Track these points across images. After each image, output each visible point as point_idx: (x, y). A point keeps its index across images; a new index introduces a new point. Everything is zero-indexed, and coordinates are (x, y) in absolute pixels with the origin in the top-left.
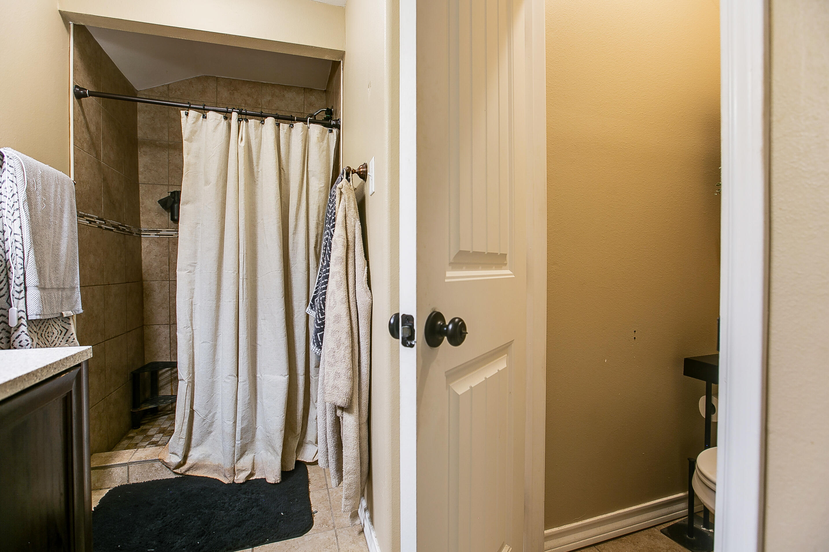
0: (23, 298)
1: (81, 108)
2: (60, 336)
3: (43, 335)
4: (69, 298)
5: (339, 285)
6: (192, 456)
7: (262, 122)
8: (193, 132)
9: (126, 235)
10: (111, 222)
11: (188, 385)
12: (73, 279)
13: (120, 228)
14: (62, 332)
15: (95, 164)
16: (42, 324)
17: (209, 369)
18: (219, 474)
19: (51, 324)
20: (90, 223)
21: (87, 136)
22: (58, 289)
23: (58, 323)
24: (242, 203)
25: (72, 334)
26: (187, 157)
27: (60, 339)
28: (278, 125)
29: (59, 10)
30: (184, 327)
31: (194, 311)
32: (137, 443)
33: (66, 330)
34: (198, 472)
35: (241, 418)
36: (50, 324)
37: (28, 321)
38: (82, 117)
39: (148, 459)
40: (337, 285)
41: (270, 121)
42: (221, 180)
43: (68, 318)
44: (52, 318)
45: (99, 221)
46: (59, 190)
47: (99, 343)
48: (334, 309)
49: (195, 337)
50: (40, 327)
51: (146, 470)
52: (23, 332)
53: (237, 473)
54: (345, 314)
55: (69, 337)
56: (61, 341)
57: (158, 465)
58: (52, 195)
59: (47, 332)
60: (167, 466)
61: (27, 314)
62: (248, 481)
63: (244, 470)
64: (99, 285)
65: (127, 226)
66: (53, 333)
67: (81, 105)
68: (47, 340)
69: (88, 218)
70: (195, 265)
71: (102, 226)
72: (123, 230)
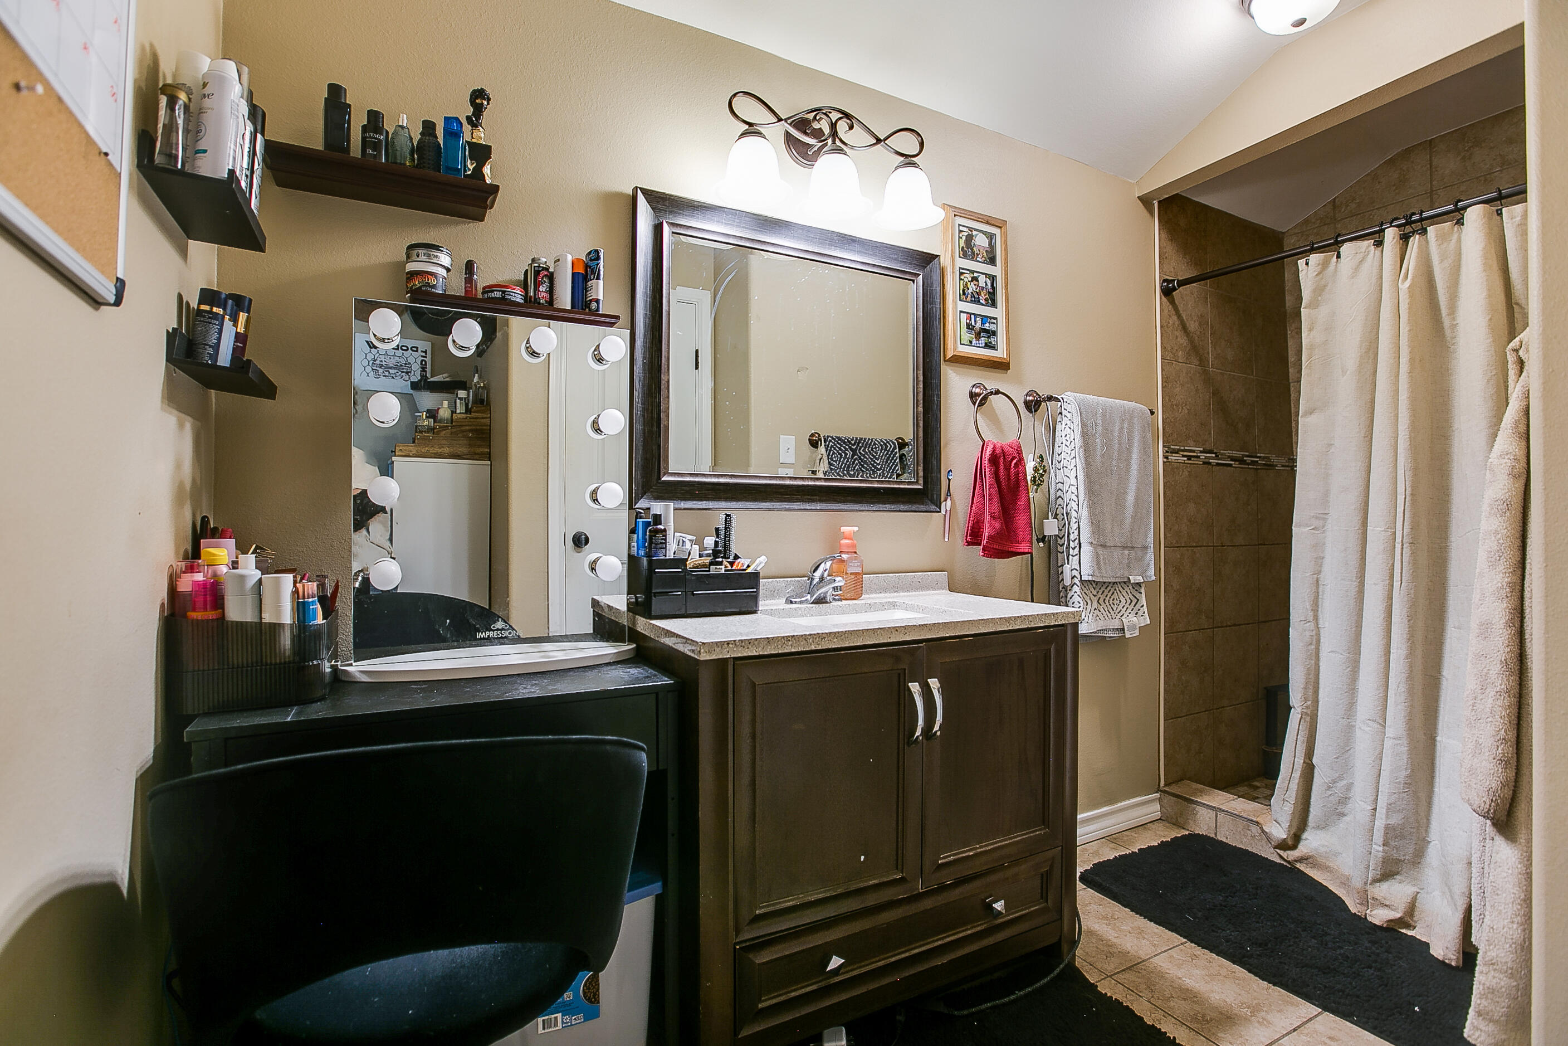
0: (1076, 555)
1: (1173, 306)
2: (1129, 607)
3: (1106, 601)
4: (1140, 559)
5: (1493, 560)
6: (1308, 841)
7: (1460, 222)
8: (1319, 290)
9: (1259, 471)
10: (1228, 453)
11: (1301, 717)
12: (1146, 537)
13: (1246, 460)
14: (1132, 601)
15: (1198, 375)
16: (1106, 588)
17: (1341, 702)
18: (1348, 892)
19: (1117, 589)
20: (1188, 459)
21: (1183, 341)
22: (1123, 548)
23: (1127, 589)
24: (1405, 397)
25: (1142, 606)
26: (1308, 335)
27: (1129, 610)
28: (1499, 213)
29: (1138, 197)
30: (1301, 621)
31: (1322, 595)
32: (1258, 798)
33: (1136, 600)
34: (1315, 872)
35: (1386, 804)
36: (1115, 590)
37: (1081, 581)
38: (1175, 318)
39: (1242, 814)
40: (1490, 559)
41: (1475, 215)
42: (1370, 361)
43: (1139, 584)
44: (1120, 583)
45: (1205, 455)
46: (1126, 425)
47: (1202, 629)
48: (1480, 609)
49: (1322, 641)
50: (1103, 592)
51: (1239, 830)
52: (1076, 592)
53: (1373, 905)
54: (1501, 622)
55: (1139, 610)
56: (1130, 613)
57: (1255, 829)
58: (1116, 434)
59: (1112, 599)
60: (1268, 837)
61: (1080, 573)
62: (1392, 930)
63: (1386, 905)
64: (1204, 546)
65: (1262, 455)
66: (1120, 601)
67: (1172, 302)
68: (1112, 608)
69: (1185, 453)
70: (1326, 517)
71: (1211, 461)
72: (1253, 463)
